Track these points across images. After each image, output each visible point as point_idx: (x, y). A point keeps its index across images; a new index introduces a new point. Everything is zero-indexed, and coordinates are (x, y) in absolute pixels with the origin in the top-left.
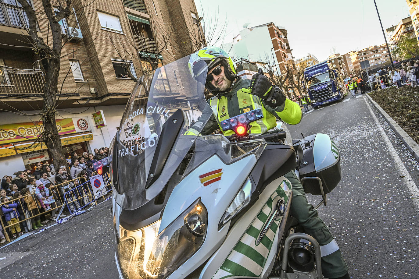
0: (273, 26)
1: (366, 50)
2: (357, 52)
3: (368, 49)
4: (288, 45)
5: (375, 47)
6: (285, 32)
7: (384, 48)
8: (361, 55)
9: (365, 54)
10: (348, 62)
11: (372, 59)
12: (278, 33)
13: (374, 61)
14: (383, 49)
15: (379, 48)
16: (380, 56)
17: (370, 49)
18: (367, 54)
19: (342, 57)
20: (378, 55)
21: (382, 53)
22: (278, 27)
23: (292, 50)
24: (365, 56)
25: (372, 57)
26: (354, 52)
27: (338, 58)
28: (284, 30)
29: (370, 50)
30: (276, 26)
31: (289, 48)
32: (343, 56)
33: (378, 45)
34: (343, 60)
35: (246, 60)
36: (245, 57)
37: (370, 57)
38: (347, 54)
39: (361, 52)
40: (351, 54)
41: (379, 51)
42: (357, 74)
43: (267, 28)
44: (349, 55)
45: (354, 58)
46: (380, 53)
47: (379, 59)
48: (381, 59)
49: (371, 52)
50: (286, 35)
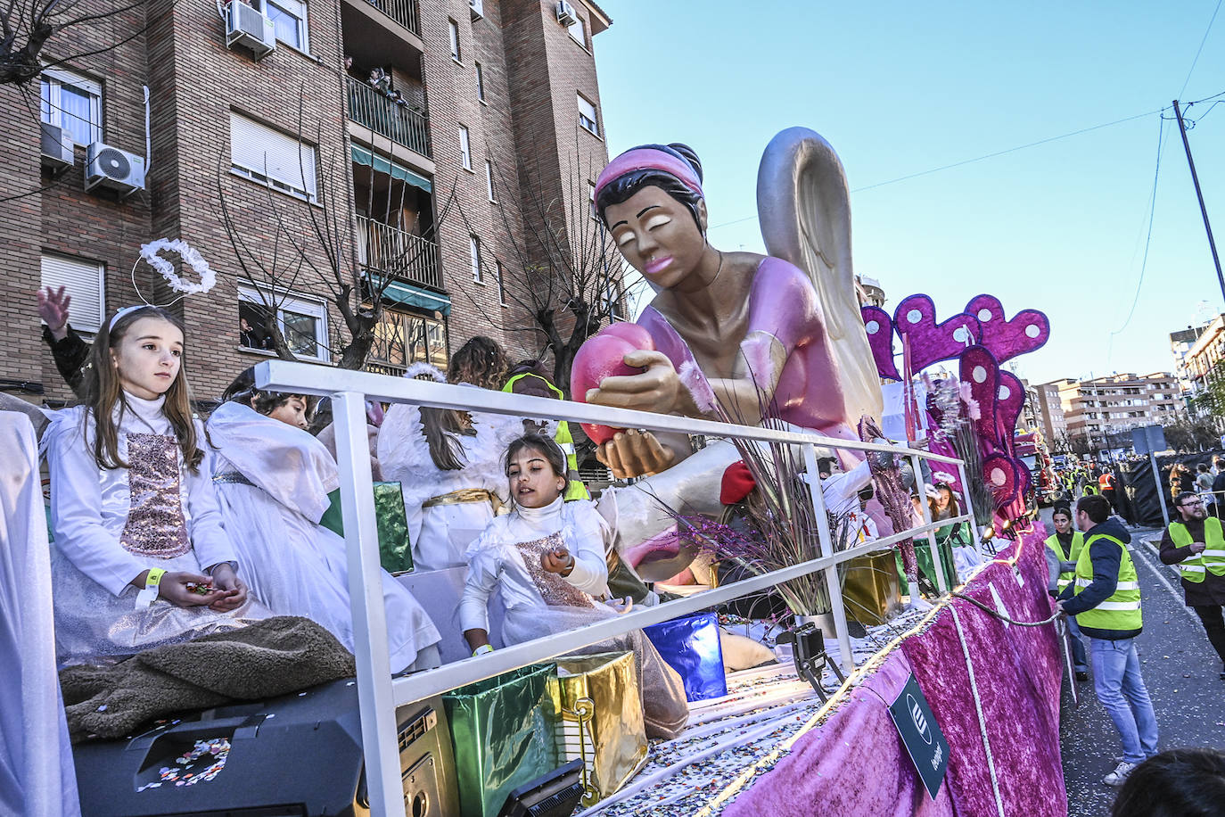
1: (1104, 381)
2: (1077, 384)
3: (1110, 381)
5: (1132, 377)
6: (877, 295)
7: (1158, 385)
8: (1090, 393)
9: (1101, 393)
10: (1049, 408)
11: (1121, 410)
13: (1125, 415)
14: (1154, 387)
15: (1144, 384)
16: (1145, 404)
17: (1116, 381)
18: (1107, 394)
19: (1036, 391)
20: (1137, 402)
21: (1152, 397)
22: (859, 279)
24: (1102, 398)
25: (1123, 404)
26: (1069, 383)
28: (876, 289)
29: (1117, 385)
32: (1037, 387)
33: (1141, 374)
34: (1036, 399)
37: (1116, 403)
38: (1049, 384)
39: (1089, 384)
40: (1062, 385)
41: (1142, 392)
42: (1073, 445)
44: (1056, 389)
45: (1068, 395)
46: (1143, 398)
47: (1142, 414)
48: (1147, 414)
49: (1119, 391)
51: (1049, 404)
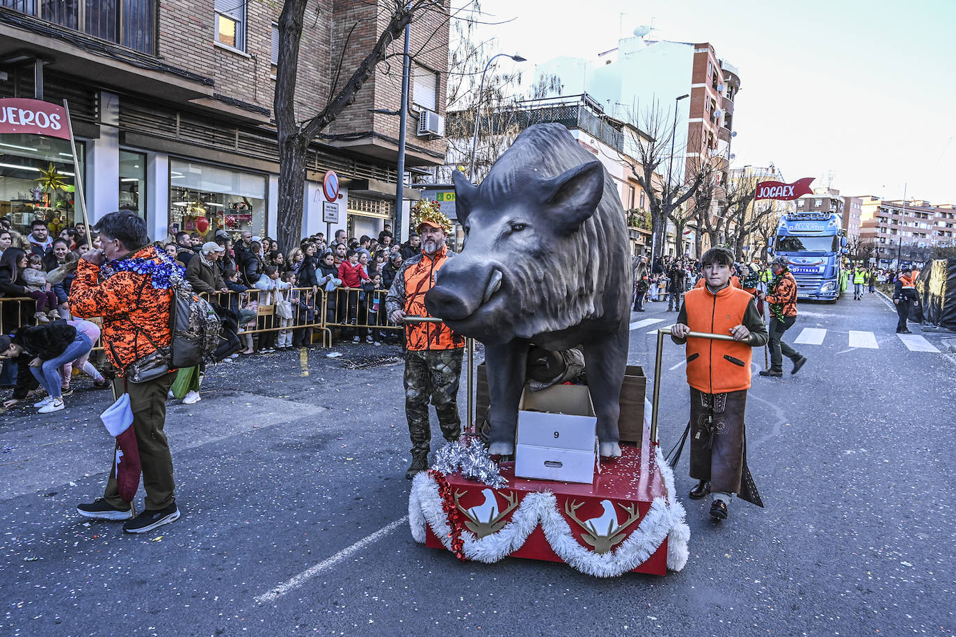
0: (710, 53)
1: (901, 203)
2: (879, 202)
3: (907, 204)
4: (728, 118)
5: (925, 204)
6: (734, 84)
7: (944, 214)
8: (887, 211)
9: (896, 212)
10: (850, 217)
11: (908, 229)
12: (715, 77)
13: (910, 234)
14: (941, 215)
15: (933, 212)
16: (928, 228)
17: (911, 205)
18: (901, 214)
19: (843, 201)
20: (923, 226)
21: (936, 223)
22: (721, 62)
23: (735, 134)
24: (895, 217)
25: (911, 225)
26: (872, 200)
27: (832, 200)
28: (735, 77)
29: (911, 208)
30: (717, 57)
31: (729, 126)
32: (846, 198)
33: (933, 203)
34: (842, 207)
35: (597, 106)
36: (598, 97)
37: (905, 223)
38: (857, 197)
39: (889, 203)
40: (867, 201)
41: (930, 218)
42: (860, 251)
43: (692, 50)
44: (861, 203)
45: (868, 212)
46: (930, 223)
47: (924, 235)
48: (928, 236)
49: (911, 214)
50: (734, 90)
51: (851, 214)
